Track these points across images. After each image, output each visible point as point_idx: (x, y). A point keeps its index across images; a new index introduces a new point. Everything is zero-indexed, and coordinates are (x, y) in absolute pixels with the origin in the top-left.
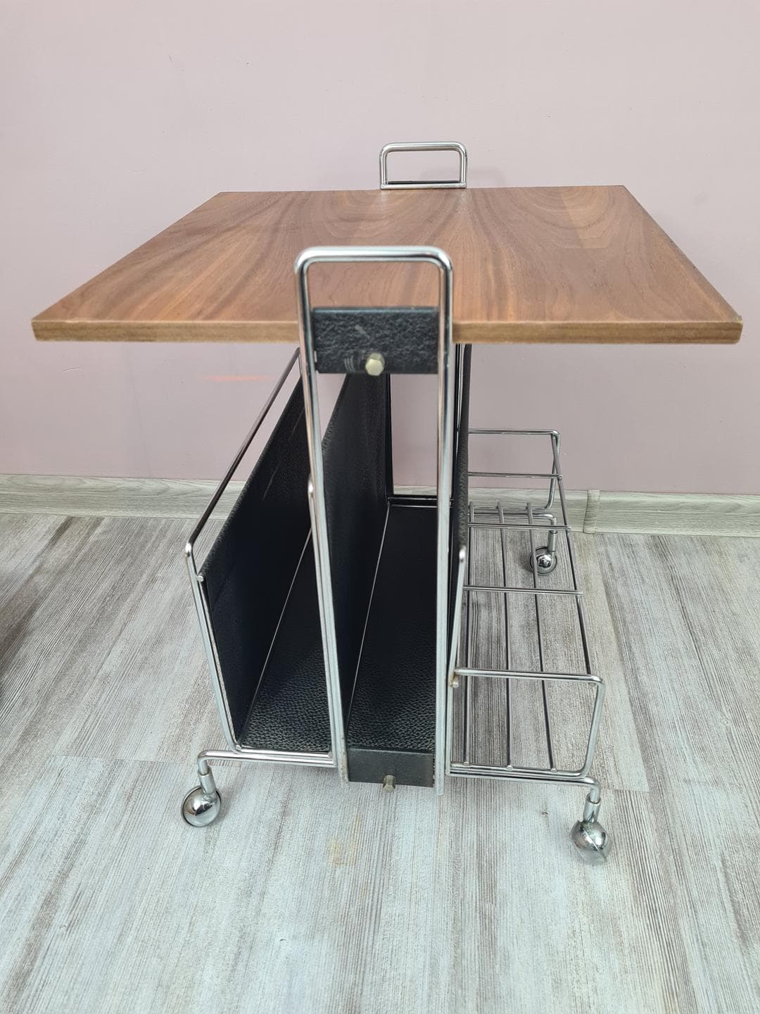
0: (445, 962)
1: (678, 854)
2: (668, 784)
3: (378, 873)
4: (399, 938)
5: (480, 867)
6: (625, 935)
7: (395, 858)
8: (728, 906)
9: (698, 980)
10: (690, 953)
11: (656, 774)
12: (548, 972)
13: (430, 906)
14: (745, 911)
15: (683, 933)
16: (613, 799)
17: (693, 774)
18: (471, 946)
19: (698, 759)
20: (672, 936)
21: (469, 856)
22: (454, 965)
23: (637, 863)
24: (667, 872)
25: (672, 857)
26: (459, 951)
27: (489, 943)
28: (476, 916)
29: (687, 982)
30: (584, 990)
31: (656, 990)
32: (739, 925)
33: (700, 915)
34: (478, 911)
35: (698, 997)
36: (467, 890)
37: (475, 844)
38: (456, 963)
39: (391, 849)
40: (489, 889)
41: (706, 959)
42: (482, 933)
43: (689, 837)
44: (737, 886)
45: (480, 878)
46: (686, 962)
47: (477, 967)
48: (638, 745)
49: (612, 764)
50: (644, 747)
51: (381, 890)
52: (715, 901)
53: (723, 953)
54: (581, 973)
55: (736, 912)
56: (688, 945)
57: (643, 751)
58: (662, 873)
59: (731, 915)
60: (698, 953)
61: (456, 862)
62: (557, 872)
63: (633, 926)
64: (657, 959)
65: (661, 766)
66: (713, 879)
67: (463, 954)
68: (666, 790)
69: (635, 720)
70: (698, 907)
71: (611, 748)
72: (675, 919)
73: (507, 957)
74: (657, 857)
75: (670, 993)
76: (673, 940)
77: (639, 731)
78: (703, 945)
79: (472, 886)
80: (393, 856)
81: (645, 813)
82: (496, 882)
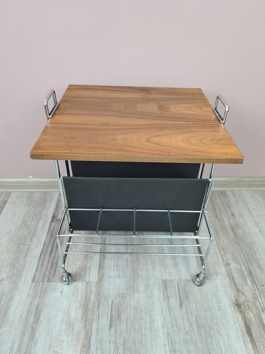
0: (16, 345)
1: (99, 301)
2: (103, 278)
3: (2, 318)
4: (3, 339)
5: (36, 312)
6: (75, 329)
7: (9, 312)
8: (109, 317)
9: (93, 341)
10: (93, 333)
11: (101, 275)
12: (48, 344)
13: (16, 327)
14: (114, 318)
15: (93, 326)
16: (85, 285)
17: (112, 274)
18: (26, 339)
19: (115, 269)
20: (90, 328)
21: (33, 309)
22: (19, 346)
23: (86, 305)
24: (94, 307)
25: (97, 302)
26: (22, 341)
27: (32, 337)
28: (30, 329)
29: (90, 342)
30: (58, 348)
31: (80, 346)
32: (110, 322)
33: (100, 321)
34: (31, 327)
35: (91, 347)
36: (30, 321)
37: (37, 305)
38: (20, 345)
39: (8, 310)
40: (37, 319)
41: (97, 334)
42: (31, 334)
43: (104, 295)
44: (114, 310)
45: (35, 316)
46: (91, 336)
47: (26, 345)
48: (98, 266)
49: (88, 273)
50: (100, 266)
51: (1, 324)
52: (106, 315)
53: (103, 332)
54: (58, 343)
55: (111, 318)
56: (93, 330)
57: (99, 268)
58: (92, 308)
59: (109, 319)
60: (96, 332)
61: (28, 312)
62: (60, 311)
63: (79, 326)
64: (82, 336)
65: (103, 272)
66: (107, 308)
67: (23, 341)
68: (102, 280)
69: (100, 257)
70: (100, 318)
71: (90, 268)
72: (92, 322)
73: (36, 341)
74: (93, 303)
75: (84, 346)
76: (89, 329)
77: (100, 261)
78: (98, 330)
79: (32, 319)
80: (8, 312)
81: (93, 289)
82: (40, 317)
